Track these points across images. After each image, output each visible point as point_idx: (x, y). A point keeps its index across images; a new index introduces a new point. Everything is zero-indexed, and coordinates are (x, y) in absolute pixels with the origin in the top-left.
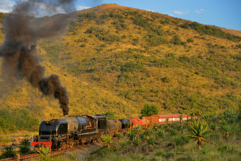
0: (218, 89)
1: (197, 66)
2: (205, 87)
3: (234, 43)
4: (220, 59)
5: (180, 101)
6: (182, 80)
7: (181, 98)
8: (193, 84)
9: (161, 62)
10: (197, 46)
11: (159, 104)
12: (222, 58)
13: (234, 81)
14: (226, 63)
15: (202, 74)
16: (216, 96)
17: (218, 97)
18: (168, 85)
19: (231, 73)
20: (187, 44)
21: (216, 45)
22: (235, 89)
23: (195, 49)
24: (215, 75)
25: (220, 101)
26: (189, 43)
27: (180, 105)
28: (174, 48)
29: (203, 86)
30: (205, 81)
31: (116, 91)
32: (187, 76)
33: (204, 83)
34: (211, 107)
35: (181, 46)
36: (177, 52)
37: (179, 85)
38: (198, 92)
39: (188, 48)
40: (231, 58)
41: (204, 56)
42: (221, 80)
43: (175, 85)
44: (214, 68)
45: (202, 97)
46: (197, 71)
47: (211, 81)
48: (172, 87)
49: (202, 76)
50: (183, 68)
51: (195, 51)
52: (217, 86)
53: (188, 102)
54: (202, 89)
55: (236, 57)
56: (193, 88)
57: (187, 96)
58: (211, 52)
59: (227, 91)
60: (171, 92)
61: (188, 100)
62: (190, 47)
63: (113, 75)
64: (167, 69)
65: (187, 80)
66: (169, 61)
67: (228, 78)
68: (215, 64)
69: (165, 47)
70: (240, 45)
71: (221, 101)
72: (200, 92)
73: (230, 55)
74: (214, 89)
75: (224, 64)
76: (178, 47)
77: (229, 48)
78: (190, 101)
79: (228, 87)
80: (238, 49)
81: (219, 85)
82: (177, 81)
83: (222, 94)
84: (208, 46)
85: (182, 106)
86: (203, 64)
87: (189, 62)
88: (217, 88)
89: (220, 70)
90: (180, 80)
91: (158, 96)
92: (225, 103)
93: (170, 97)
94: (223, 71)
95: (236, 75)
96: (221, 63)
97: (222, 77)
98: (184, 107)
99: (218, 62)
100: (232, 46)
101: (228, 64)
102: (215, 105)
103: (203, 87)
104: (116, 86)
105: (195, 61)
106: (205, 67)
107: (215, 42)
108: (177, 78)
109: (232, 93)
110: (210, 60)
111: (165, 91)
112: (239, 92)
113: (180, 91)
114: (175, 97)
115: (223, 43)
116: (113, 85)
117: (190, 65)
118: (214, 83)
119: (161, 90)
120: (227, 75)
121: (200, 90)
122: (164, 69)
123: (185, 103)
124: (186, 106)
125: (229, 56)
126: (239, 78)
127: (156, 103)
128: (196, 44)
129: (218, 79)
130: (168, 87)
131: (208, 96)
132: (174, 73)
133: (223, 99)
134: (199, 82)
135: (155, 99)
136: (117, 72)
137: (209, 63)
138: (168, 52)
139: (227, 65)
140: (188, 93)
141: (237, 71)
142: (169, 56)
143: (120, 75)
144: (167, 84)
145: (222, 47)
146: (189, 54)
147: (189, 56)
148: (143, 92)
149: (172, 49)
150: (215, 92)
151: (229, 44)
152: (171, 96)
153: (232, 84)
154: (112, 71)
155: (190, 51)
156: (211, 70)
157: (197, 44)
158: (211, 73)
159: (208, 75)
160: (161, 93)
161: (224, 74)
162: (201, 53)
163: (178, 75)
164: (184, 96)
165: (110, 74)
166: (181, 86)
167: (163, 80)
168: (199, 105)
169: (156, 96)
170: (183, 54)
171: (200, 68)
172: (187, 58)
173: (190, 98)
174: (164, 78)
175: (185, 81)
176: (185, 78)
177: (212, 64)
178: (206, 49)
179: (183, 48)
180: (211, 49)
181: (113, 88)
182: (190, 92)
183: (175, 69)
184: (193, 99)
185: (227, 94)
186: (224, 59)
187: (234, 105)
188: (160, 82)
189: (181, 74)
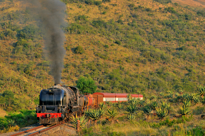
0: (145, 64)
1: (117, 33)
2: (128, 60)
3: (161, 6)
4: (145, 25)
5: (98, 79)
6: (100, 52)
7: (99, 75)
8: (114, 56)
9: (70, 27)
10: (115, 8)
11: (70, 82)
12: (148, 24)
13: (164, 54)
14: (153, 31)
15: (124, 44)
16: (143, 72)
17: (145, 73)
18: (81, 57)
19: (160, 43)
20: (103, 4)
21: (140, 7)
22: (167, 64)
23: (114, 11)
24: (140, 46)
25: (148, 79)
26: (105, 3)
27: (98, 84)
28: (86, 9)
29: (126, 59)
30: (128, 53)
31: (12, 64)
32: (106, 47)
33: (128, 55)
34: (137, 87)
35: (94, 6)
36: (90, 14)
37: (96, 57)
38: (120, 67)
39: (103, 9)
40: (159, 25)
41: (125, 21)
42: (148, 52)
43: (91, 58)
44: (139, 37)
45: (126, 73)
46: (118, 40)
47: (136, 54)
48: (86, 60)
49: (125, 46)
50: (100, 36)
51: (113, 14)
52: (144, 60)
53: (108, 80)
54: (125, 64)
55: (166, 23)
56: (114, 61)
57: (107, 71)
58: (134, 16)
59: (156, 66)
60: (86, 67)
61: (108, 77)
62: (106, 8)
63: (7, 43)
64: (79, 36)
65: (105, 51)
66: (81, 26)
67: (158, 50)
68: (139, 32)
69: (74, 8)
70: (169, 8)
71: (150, 79)
72: (123, 67)
73: (158, 20)
74: (140, 64)
75: (151, 31)
76: (91, 8)
77: (156, 11)
78: (111, 78)
79: (158, 62)
80: (167, 12)
81: (146, 59)
82: (93, 52)
83: (151, 70)
84: (129, 8)
85: (101, 85)
86: (125, 31)
87: (106, 27)
88: (144, 62)
89: (146, 39)
90: (96, 51)
91: (68, 72)
92: (155, 82)
93: (84, 73)
94: (149, 41)
95: (166, 46)
96: (147, 30)
97: (149, 49)
98: (103, 87)
99: (143, 29)
100: (160, 9)
101: (156, 31)
102: (143, 84)
103: (127, 61)
104: (11, 57)
105: (113, 26)
106: (127, 36)
107: (138, 3)
108: (92, 48)
109: (163, 69)
110: (132, 26)
111: (77, 65)
112: (171, 68)
113: (97, 65)
114: (91, 74)
115: (148, 4)
116: (7, 56)
117: (108, 32)
118: (140, 55)
119: (72, 64)
120: (154, 46)
121: (122, 64)
122: (75, 36)
123: (104, 81)
124: (107, 85)
125: (157, 22)
126: (170, 51)
127: (66, 81)
128: (114, 5)
129: (145, 51)
130: (81, 60)
131: (133, 73)
132: (88, 42)
133: (152, 76)
134: (120, 54)
135: (65, 75)
136: (12, 38)
137: (132, 30)
138: (78, 14)
139: (155, 33)
140: (107, 68)
141: (167, 41)
142: (79, 19)
143: (17, 43)
144: (79, 56)
145: (148, 10)
146: (105, 18)
147: (105, 20)
148: (47, 66)
149: (84, 10)
150: (142, 67)
151: (156, 5)
152: (86, 72)
153: (162, 58)
154: (5, 37)
155: (107, 14)
156: (136, 39)
157: (116, 5)
158: (136, 43)
159: (131, 46)
160: (72, 68)
161: (151, 44)
162: (120, 16)
163: (94, 44)
164: (103, 73)
165: (3, 41)
166: (98, 59)
167: (75, 50)
168: (122, 84)
169: (65, 71)
170: (97, 17)
171: (121, 35)
172: (103, 22)
173: (111, 75)
174: (77, 48)
175: (104, 53)
176: (103, 49)
177: (136, 31)
178: (127, 11)
179: (97, 9)
180: (134, 12)
181: (7, 59)
182: (110, 67)
183: (90, 37)
184: (115, 76)
185: (157, 70)
186: (151, 25)
187: (166, 85)
188: (71, 53)
189: (97, 44)
